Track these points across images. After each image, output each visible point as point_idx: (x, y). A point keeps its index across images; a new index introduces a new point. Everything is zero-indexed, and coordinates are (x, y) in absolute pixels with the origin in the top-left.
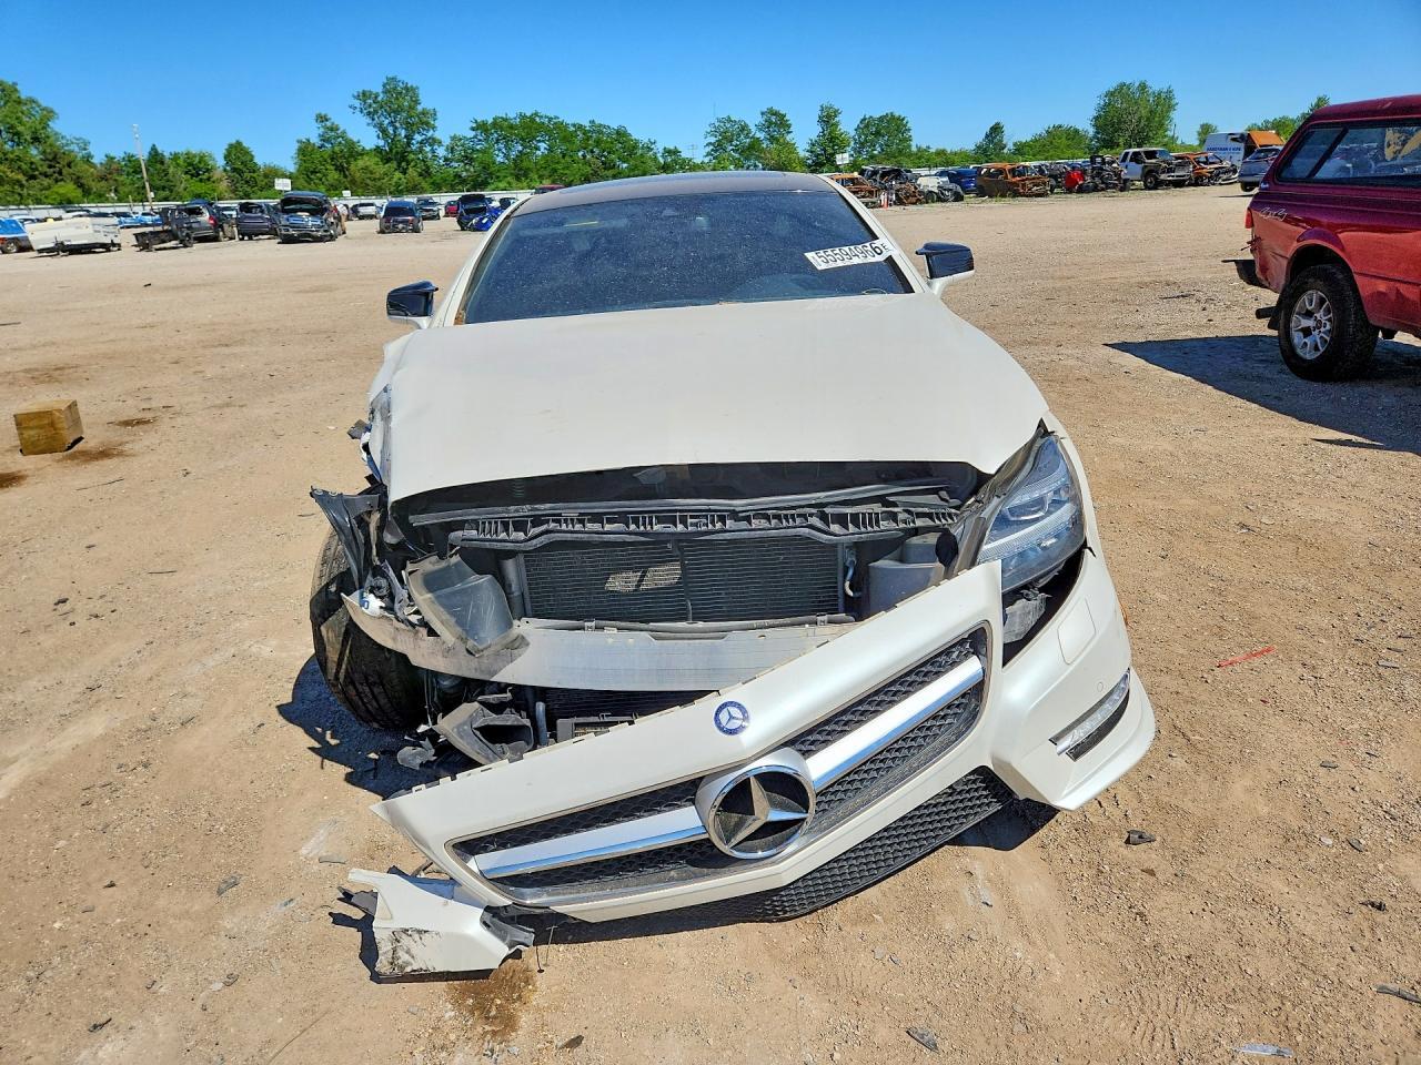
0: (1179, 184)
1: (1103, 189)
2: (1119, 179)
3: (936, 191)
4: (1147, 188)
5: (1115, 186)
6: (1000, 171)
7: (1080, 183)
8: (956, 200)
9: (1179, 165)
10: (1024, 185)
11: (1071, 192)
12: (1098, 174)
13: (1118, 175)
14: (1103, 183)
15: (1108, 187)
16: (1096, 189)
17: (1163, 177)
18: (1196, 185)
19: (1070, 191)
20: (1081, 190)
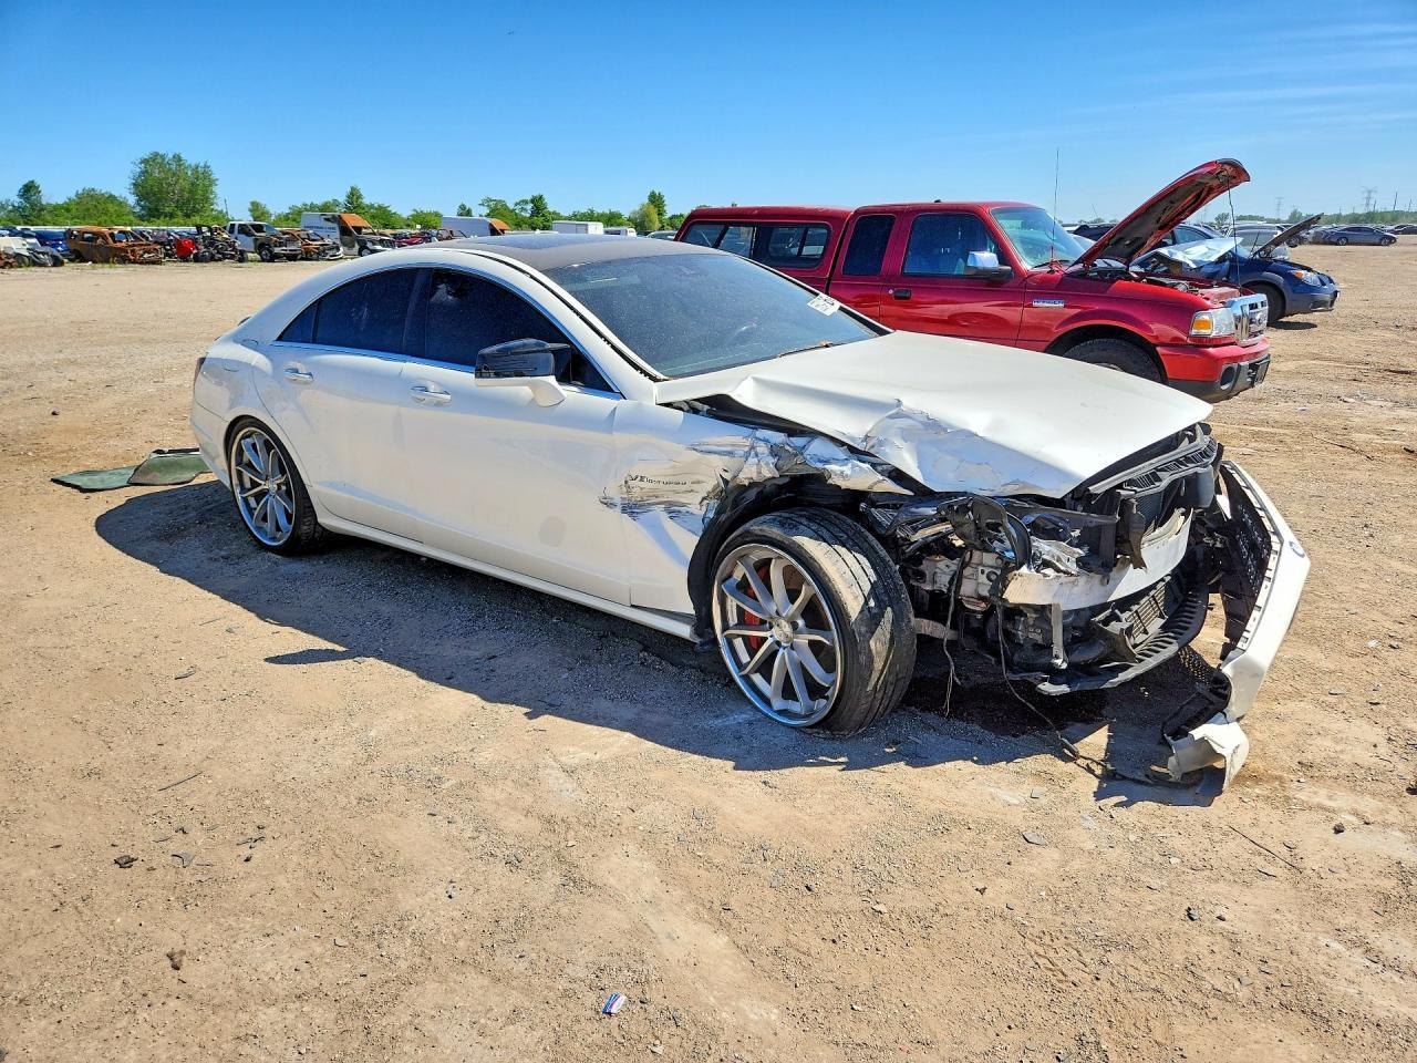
0: (292, 258)
1: (220, 260)
2: (234, 249)
3: (27, 254)
4: (263, 260)
5: (232, 257)
6: (97, 235)
7: (195, 251)
8: (54, 265)
9: (287, 240)
10: (133, 251)
11: (187, 261)
12: (212, 244)
13: (232, 245)
14: (218, 253)
15: (225, 257)
16: (212, 259)
17: (277, 250)
18: (307, 259)
19: (184, 259)
20: (197, 259)
